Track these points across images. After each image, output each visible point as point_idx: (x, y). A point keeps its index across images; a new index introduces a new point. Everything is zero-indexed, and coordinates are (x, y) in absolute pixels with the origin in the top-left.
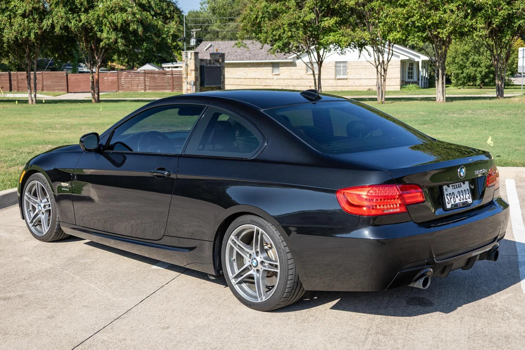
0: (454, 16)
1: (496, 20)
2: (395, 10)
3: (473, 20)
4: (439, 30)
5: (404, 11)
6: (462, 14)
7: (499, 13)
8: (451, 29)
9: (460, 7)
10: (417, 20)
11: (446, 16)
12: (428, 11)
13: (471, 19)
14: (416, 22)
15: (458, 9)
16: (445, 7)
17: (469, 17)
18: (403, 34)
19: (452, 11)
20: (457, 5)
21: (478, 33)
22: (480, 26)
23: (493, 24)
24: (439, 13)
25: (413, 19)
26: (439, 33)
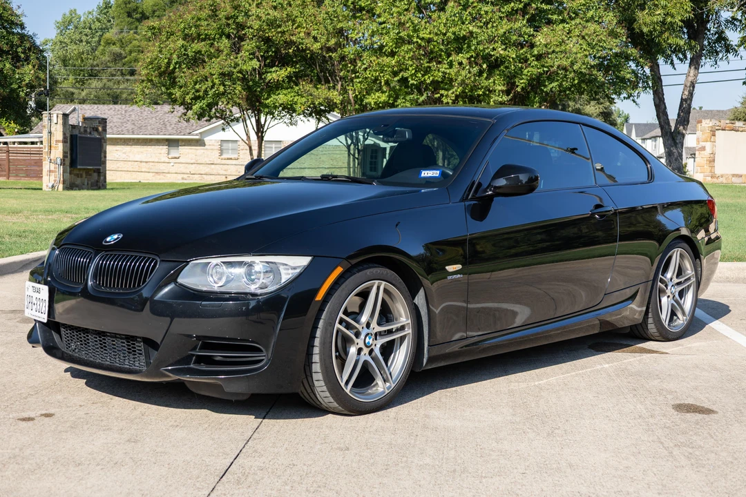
0: (463, 73)
1: (522, 81)
2: (380, 61)
3: (490, 79)
4: (442, 92)
5: (393, 62)
6: (475, 69)
7: (525, 72)
8: (459, 90)
9: (473, 59)
10: (412, 75)
11: (453, 71)
12: (427, 62)
13: (487, 78)
14: (410, 79)
15: (470, 63)
16: (451, 58)
17: (485, 75)
18: (389, 96)
19: (460, 64)
20: (469, 56)
21: (497, 98)
22: (500, 88)
23: (517, 86)
24: (444, 67)
25: (406, 75)
26: (442, 95)
